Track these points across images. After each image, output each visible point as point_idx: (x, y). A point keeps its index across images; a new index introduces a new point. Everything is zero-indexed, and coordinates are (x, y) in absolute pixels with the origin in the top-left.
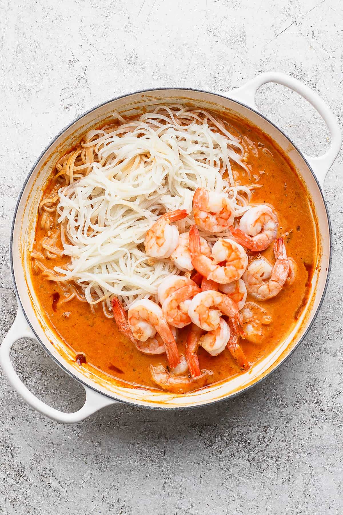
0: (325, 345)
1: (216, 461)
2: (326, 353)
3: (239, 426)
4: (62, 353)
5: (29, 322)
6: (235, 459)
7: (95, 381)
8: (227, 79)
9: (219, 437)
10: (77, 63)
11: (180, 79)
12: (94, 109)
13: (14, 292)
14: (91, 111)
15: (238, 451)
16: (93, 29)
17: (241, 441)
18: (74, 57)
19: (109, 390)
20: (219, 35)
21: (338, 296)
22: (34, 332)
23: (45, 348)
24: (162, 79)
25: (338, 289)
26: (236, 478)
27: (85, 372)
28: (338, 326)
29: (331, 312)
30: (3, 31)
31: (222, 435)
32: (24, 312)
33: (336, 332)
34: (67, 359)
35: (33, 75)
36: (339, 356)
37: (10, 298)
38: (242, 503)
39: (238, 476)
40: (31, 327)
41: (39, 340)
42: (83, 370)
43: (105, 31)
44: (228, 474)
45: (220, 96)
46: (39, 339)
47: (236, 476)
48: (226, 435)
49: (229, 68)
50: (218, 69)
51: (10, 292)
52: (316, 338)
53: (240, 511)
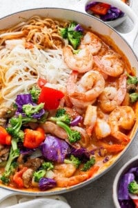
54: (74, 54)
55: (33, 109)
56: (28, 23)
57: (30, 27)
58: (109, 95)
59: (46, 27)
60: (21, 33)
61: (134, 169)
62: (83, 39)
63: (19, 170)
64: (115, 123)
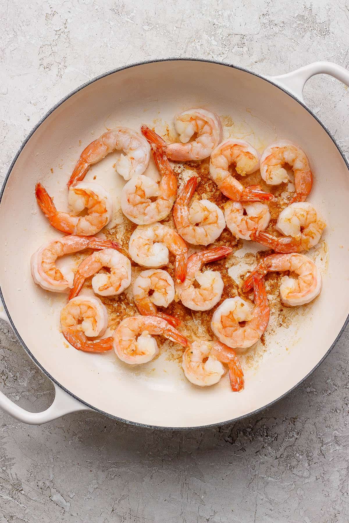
1: (240, 460)
3: (263, 419)
6: (261, 457)
8: (228, 26)
9: (241, 433)
10: (56, 16)
11: (175, 28)
15: (263, 447)
18: (52, 9)
24: (154, 29)
26: (263, 478)
31: (244, 430)
35: (5, 33)
38: (271, 506)
39: (265, 476)
47: (263, 476)
48: (249, 430)
49: (229, 12)
50: (217, 14)
53: (270, 516)
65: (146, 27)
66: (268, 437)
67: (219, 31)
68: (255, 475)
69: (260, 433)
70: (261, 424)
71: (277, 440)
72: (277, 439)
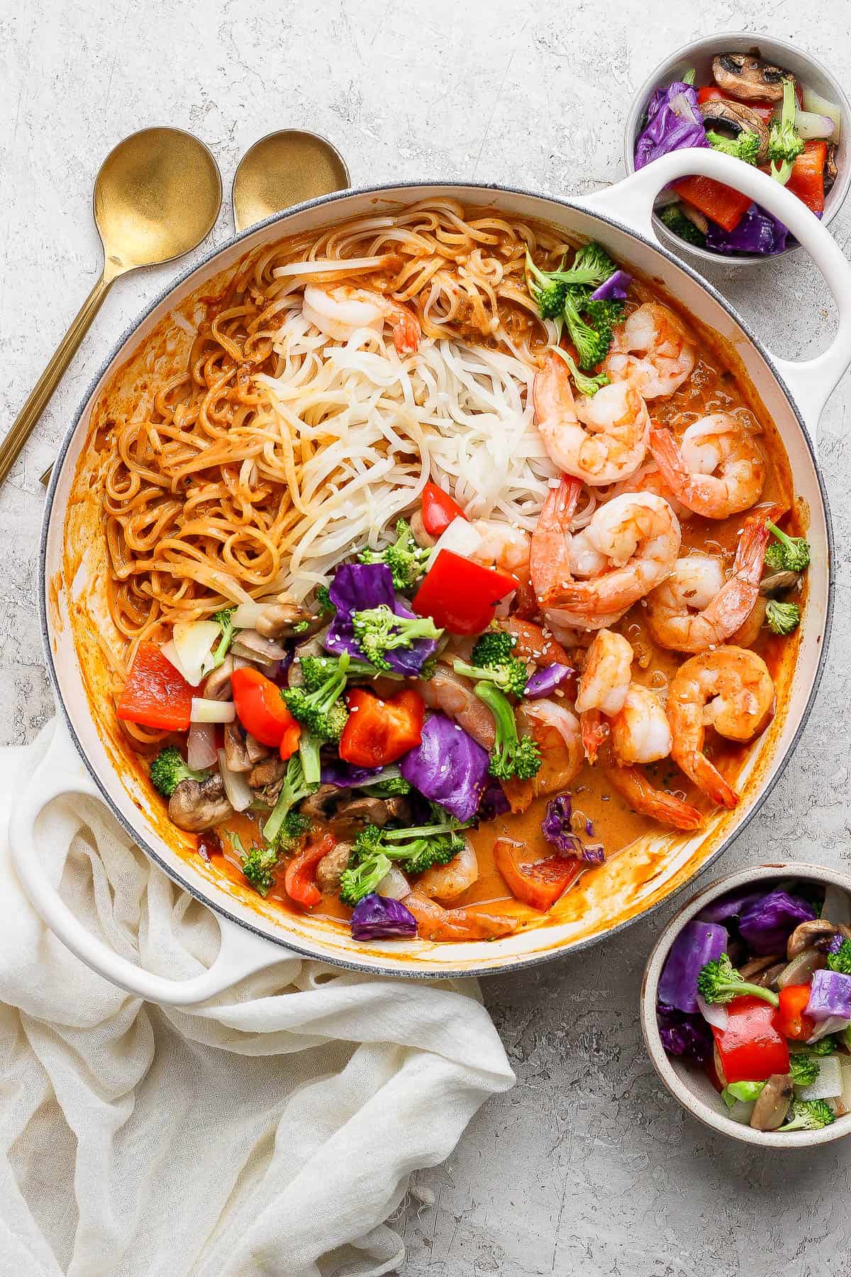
0: (806, 820)
1: (536, 1097)
2: (810, 841)
3: (593, 1013)
4: (162, 831)
5: (82, 755)
6: (581, 1094)
7: (243, 901)
8: (581, 161)
9: (544, 1039)
10: (213, 112)
11: (467, 158)
12: (255, 231)
13: (47, 675)
14: (248, 235)
15: (588, 1074)
16: (254, 28)
17: (598, 1050)
18: (205, 96)
19: (278, 924)
20: (563, 51)
21: (840, 702)
22: (96, 779)
23: (121, 820)
24: (420, 156)
25: (840, 684)
26: (583, 1139)
27: (219, 878)
28: (839, 775)
29: (824, 738)
30: (30, 29)
31: (549, 1033)
32: (72, 730)
33: (835, 789)
34: (176, 846)
35: (102, 139)
36: (841, 848)
37: (37, 689)
38: (595, 1199)
39: (588, 1136)
40: (89, 767)
41: (106, 798)
42: (214, 874)
43: (283, 36)
44: (563, 1129)
45: (566, 205)
46: (107, 796)
47: (582, 1135)
48: (560, 1034)
49: (586, 132)
50: (560, 134)
51: (35, 673)
52: (786, 803)
53: (592, 1221)
54: (576, 393)
55: (394, 630)
56: (406, 218)
57: (412, 240)
58: (689, 594)
59: (477, 253)
60: (373, 262)
61: (731, 909)
62: (622, 329)
63: (309, 843)
64: (691, 711)
65: (405, 152)
66: (601, 1053)
67: (562, 172)
68: (566, 1132)
69: (583, 1043)
70: (586, 1023)
71: (618, 1061)
72: (618, 1058)
